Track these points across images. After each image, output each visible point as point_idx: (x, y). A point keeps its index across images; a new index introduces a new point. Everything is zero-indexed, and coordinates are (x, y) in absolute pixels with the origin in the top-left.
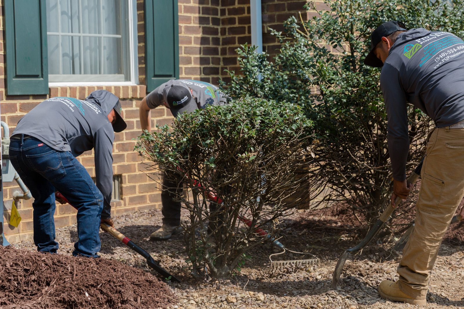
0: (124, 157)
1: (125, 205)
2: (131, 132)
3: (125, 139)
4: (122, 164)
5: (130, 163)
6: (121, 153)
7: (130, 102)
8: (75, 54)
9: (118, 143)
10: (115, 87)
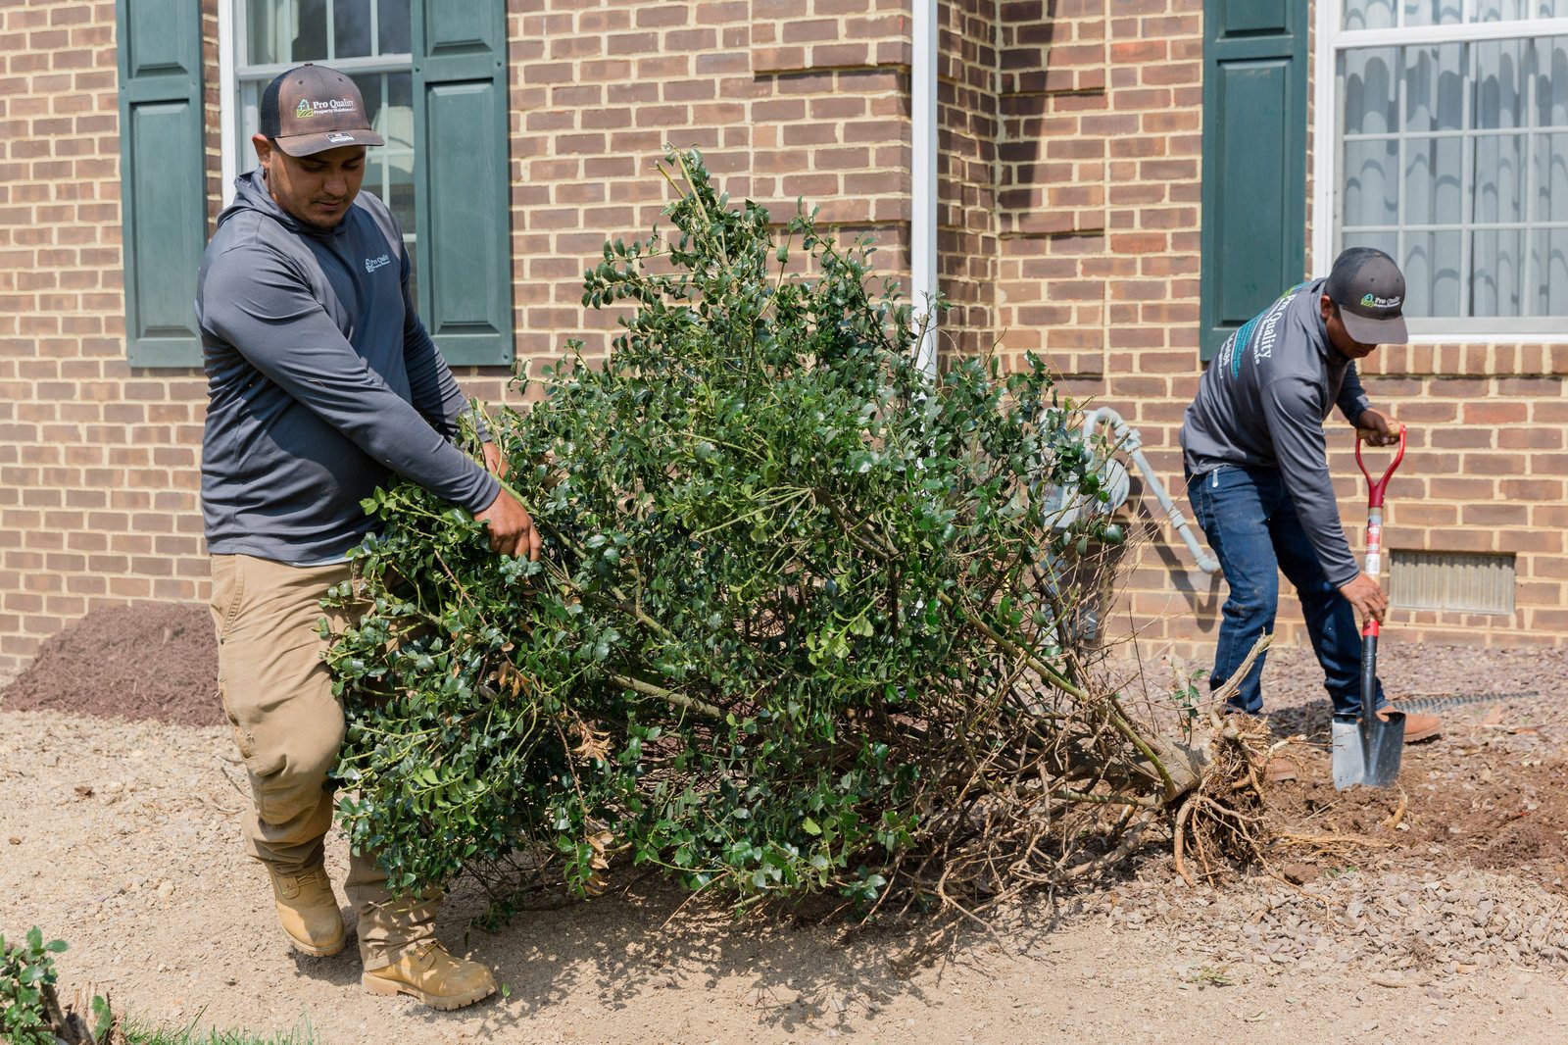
0: (1526, 514)
1: (1521, 625)
2: (1550, 456)
3: (1528, 471)
4: (1516, 528)
5: (1541, 529)
6: (1515, 502)
7: (1553, 383)
8: (1476, 270)
9: (1506, 478)
10: (1499, 349)
